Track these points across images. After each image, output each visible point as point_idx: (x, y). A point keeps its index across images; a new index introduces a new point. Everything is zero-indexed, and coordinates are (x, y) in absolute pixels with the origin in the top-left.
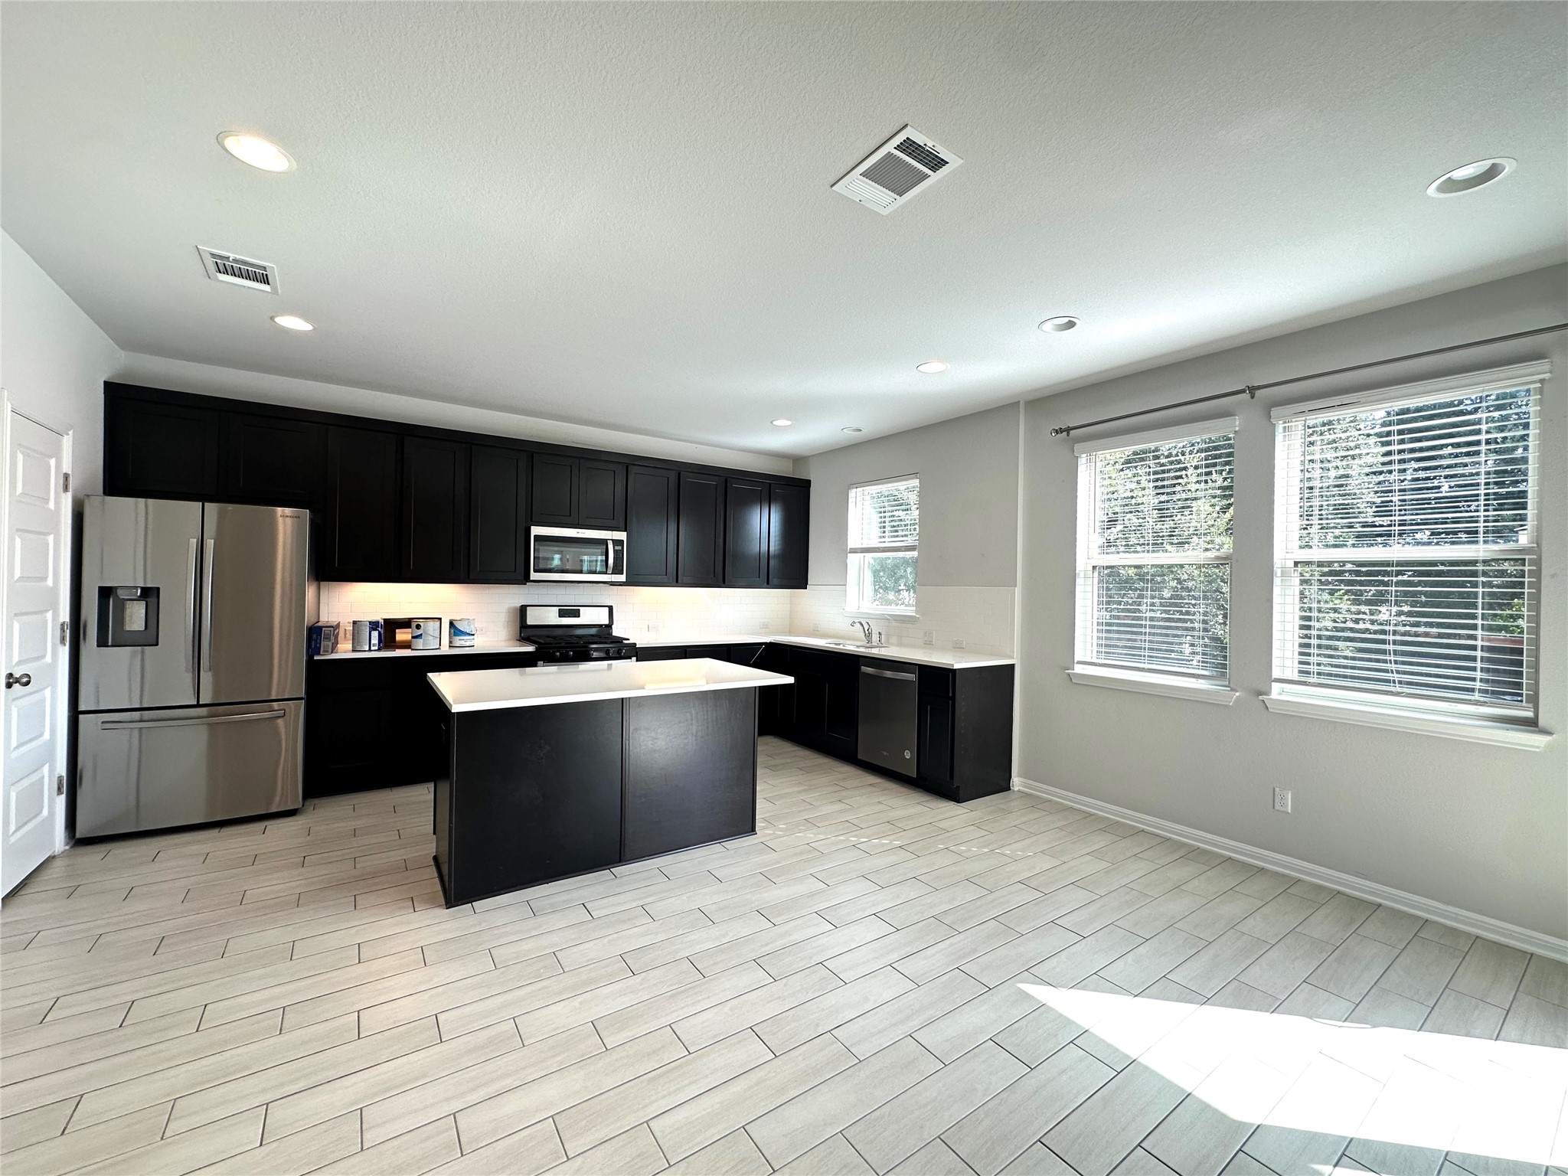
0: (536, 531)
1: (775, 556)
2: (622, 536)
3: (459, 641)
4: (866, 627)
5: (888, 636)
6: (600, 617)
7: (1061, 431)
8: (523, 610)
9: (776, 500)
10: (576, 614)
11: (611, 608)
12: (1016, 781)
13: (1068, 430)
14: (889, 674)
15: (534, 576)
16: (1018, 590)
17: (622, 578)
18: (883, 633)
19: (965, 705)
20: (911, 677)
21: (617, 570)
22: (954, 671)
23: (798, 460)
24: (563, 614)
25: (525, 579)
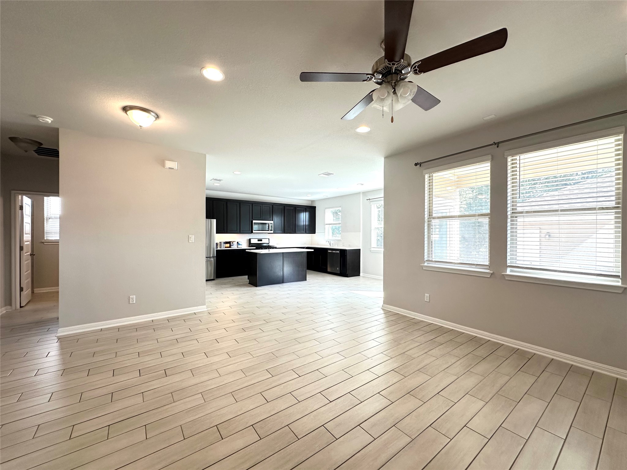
0: (254, 221)
1: (307, 226)
2: (272, 222)
3: (239, 246)
4: (330, 242)
5: (335, 244)
6: (267, 241)
7: (368, 200)
8: (250, 240)
9: (307, 212)
10: (261, 240)
11: (269, 239)
12: (361, 274)
13: (370, 199)
14: (334, 252)
15: (254, 232)
16: (361, 233)
17: (272, 232)
18: (334, 244)
19: (349, 257)
20: (338, 252)
21: (271, 230)
22: (346, 250)
23: (313, 201)
24: (259, 240)
25: (252, 232)
